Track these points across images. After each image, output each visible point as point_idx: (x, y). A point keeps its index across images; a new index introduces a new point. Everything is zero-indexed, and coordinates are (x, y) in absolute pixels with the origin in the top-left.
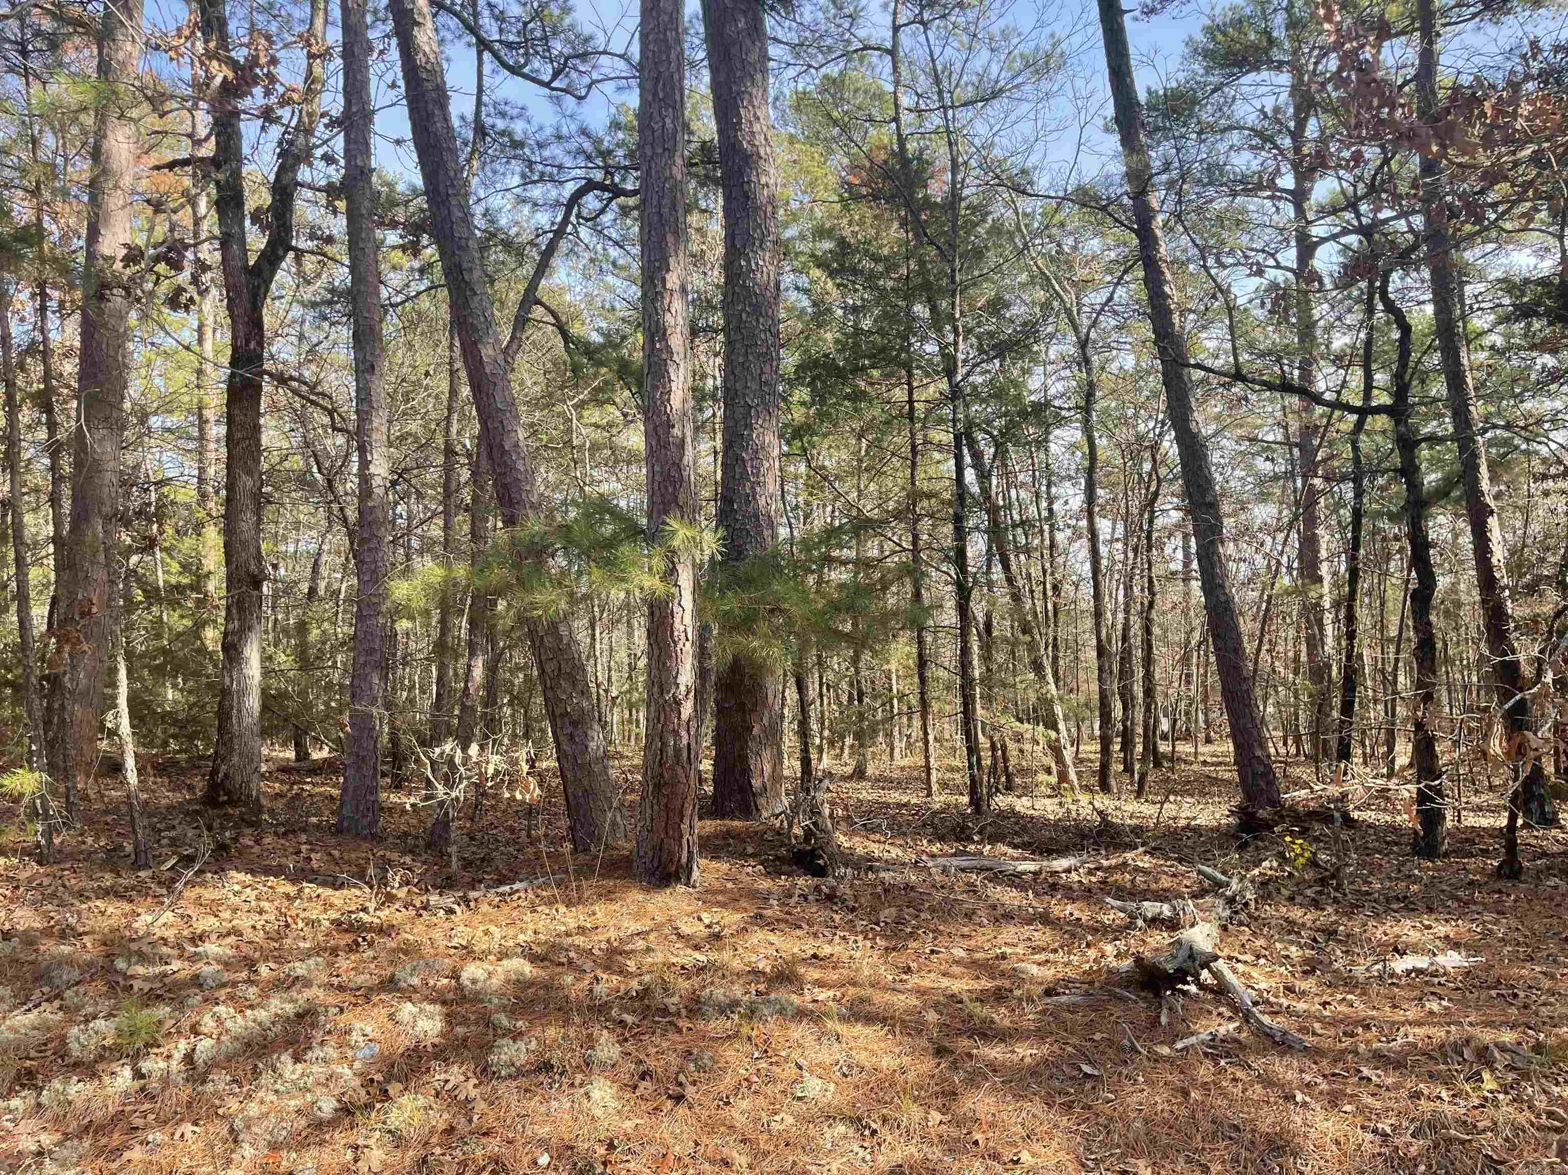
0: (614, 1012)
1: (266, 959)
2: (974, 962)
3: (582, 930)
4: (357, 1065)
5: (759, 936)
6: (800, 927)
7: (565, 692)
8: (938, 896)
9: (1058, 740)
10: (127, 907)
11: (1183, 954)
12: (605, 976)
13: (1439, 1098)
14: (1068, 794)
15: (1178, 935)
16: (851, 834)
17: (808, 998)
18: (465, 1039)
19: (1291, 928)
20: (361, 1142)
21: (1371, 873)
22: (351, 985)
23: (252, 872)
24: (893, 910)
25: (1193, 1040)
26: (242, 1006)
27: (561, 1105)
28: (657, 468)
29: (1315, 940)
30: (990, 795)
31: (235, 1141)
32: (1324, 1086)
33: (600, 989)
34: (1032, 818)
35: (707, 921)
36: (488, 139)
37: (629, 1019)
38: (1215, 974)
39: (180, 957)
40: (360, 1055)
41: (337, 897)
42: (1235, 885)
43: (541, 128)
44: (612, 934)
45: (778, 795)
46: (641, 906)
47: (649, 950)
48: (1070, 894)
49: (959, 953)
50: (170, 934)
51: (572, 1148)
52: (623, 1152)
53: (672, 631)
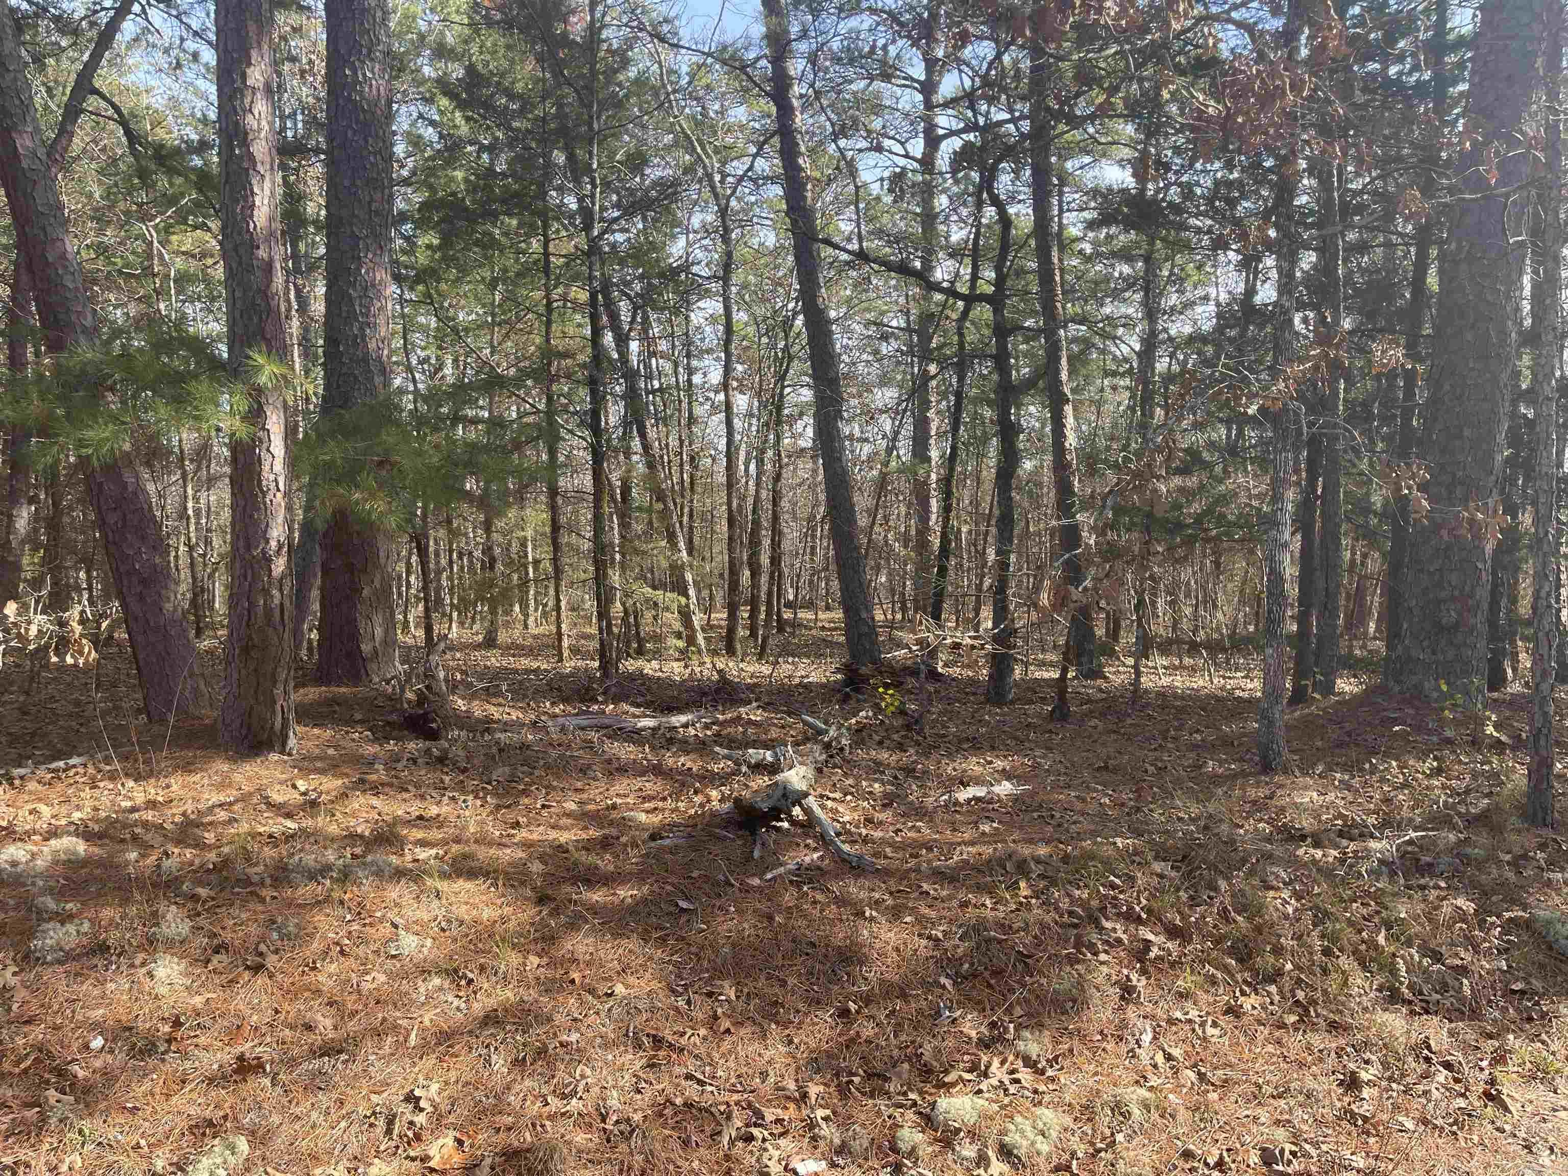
0: (186, 887)
2: (584, 814)
3: (152, 804)
5: (359, 801)
6: (407, 790)
7: (131, 546)
8: (554, 753)
9: (687, 606)
11: (779, 793)
12: (176, 851)
13: (983, 905)
14: (694, 657)
15: (779, 777)
16: (469, 698)
17: (409, 858)
19: (878, 767)
21: (950, 719)
24: (506, 769)
25: (781, 870)
27: (119, 986)
28: (238, 294)
29: (896, 778)
30: (619, 660)
32: (890, 902)
33: (170, 864)
34: (658, 679)
35: (303, 789)
37: (203, 892)
38: (807, 811)
42: (833, 732)
44: (189, 807)
45: (390, 659)
46: (226, 776)
47: (232, 821)
48: (685, 747)
49: (571, 806)
51: (130, 1029)
52: (191, 1028)
53: (260, 481)
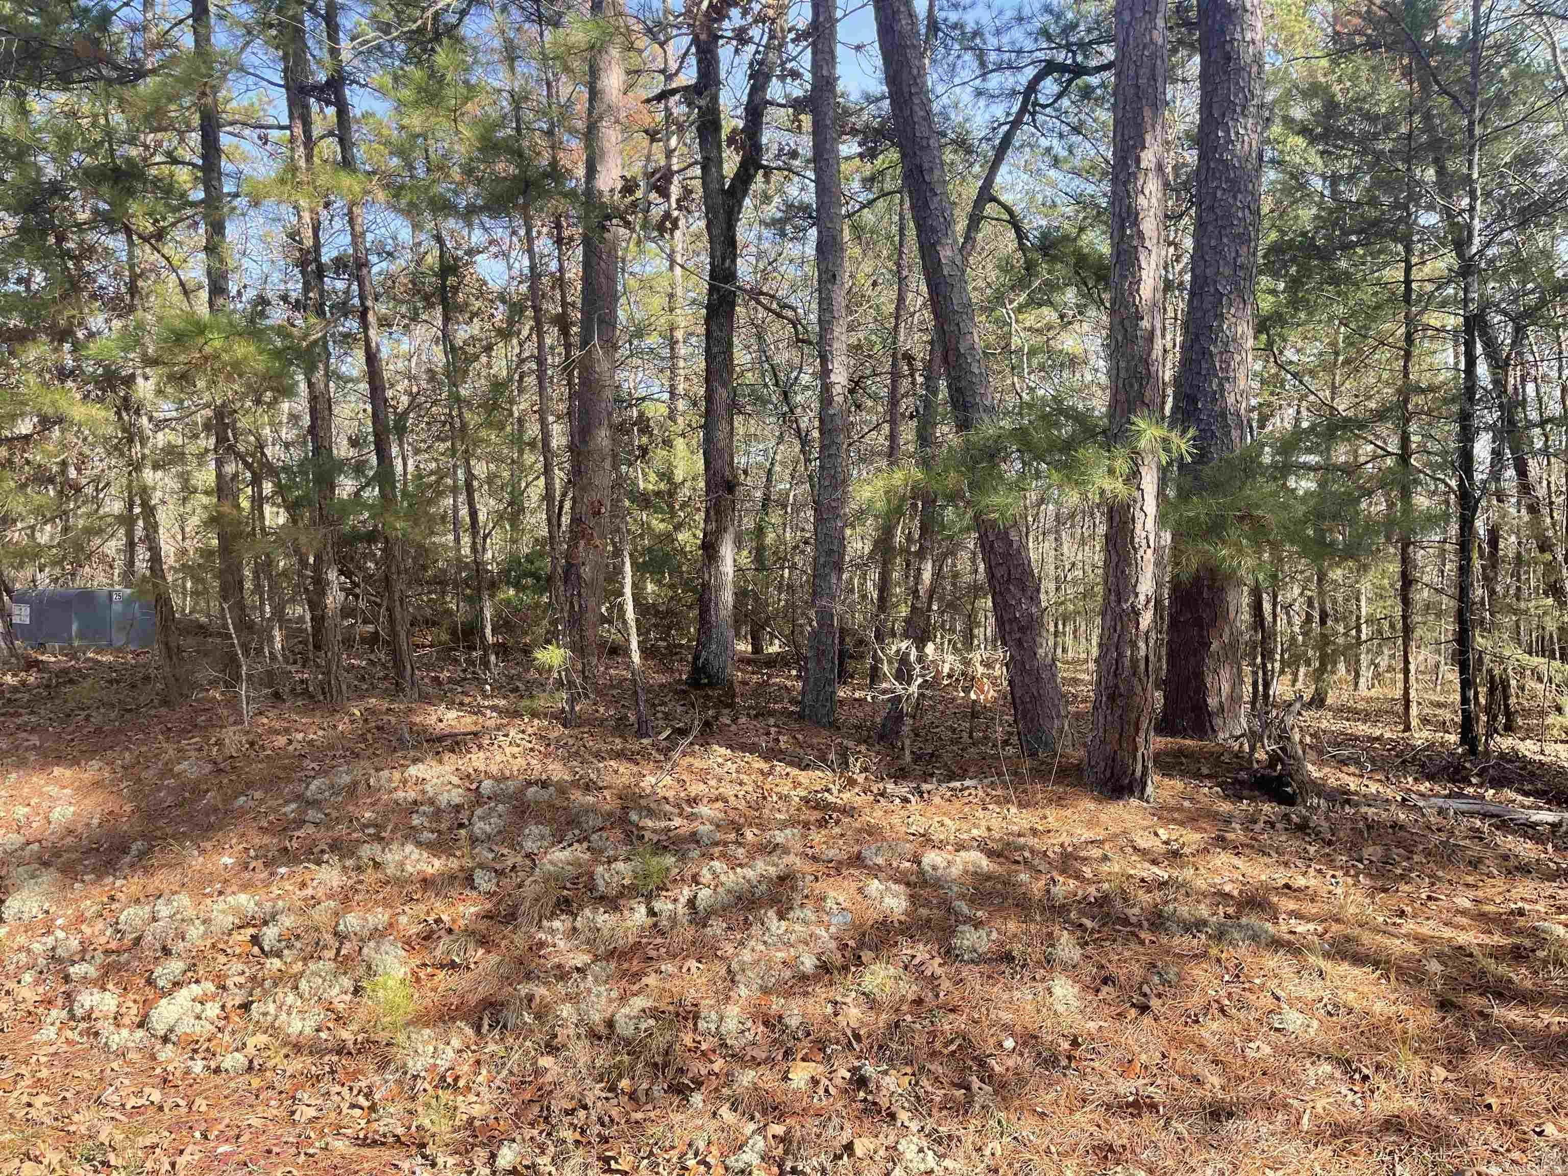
0: (1073, 915)
1: (750, 825)
2: (1483, 915)
3: (1034, 832)
4: (833, 929)
5: (1222, 859)
6: (1268, 855)
7: (1014, 597)
8: (1435, 838)
10: (635, 769)
12: (1061, 879)
16: (1321, 764)
17: (1284, 928)
18: (929, 920)
20: (839, 998)
22: (824, 857)
23: (730, 747)
24: (1379, 850)
26: (734, 864)
27: (1024, 995)
28: (1122, 364)
31: (733, 981)
33: (1059, 891)
34: (1542, 764)
35: (1164, 838)
36: (941, 34)
37: (1088, 923)
39: (680, 815)
40: (834, 921)
41: (804, 777)
43: (1001, 12)
44: (1065, 838)
45: (1237, 716)
46: (1094, 815)
47: (1104, 859)
49: (1464, 903)
50: (670, 794)
51: (1036, 1037)
52: (1087, 1050)
53: (1132, 538)
